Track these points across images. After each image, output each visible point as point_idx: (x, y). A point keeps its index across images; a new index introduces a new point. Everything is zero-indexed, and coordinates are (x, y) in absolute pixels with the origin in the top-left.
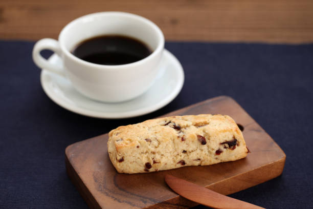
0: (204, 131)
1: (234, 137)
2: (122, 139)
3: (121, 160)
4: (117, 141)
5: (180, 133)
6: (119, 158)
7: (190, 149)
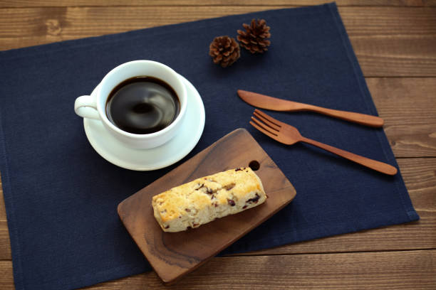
0: (232, 194)
1: (257, 194)
2: (166, 211)
3: (168, 227)
4: (162, 212)
5: (212, 198)
6: (165, 226)
7: (222, 210)
